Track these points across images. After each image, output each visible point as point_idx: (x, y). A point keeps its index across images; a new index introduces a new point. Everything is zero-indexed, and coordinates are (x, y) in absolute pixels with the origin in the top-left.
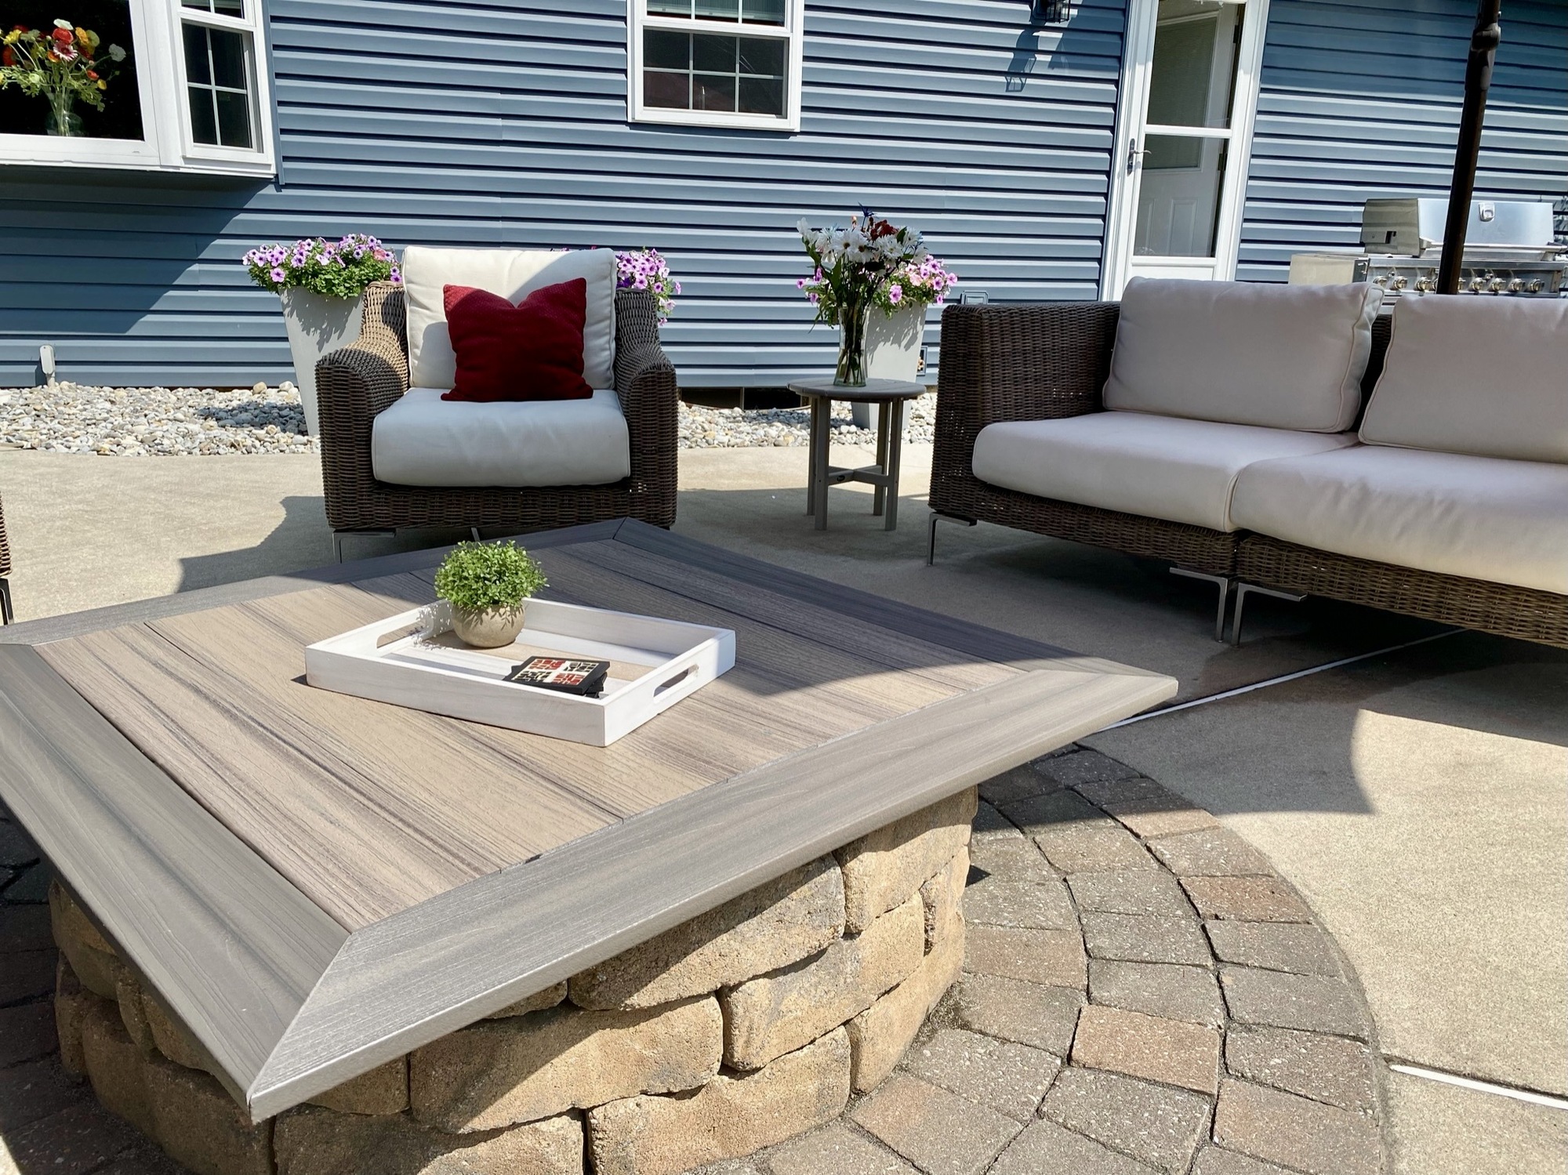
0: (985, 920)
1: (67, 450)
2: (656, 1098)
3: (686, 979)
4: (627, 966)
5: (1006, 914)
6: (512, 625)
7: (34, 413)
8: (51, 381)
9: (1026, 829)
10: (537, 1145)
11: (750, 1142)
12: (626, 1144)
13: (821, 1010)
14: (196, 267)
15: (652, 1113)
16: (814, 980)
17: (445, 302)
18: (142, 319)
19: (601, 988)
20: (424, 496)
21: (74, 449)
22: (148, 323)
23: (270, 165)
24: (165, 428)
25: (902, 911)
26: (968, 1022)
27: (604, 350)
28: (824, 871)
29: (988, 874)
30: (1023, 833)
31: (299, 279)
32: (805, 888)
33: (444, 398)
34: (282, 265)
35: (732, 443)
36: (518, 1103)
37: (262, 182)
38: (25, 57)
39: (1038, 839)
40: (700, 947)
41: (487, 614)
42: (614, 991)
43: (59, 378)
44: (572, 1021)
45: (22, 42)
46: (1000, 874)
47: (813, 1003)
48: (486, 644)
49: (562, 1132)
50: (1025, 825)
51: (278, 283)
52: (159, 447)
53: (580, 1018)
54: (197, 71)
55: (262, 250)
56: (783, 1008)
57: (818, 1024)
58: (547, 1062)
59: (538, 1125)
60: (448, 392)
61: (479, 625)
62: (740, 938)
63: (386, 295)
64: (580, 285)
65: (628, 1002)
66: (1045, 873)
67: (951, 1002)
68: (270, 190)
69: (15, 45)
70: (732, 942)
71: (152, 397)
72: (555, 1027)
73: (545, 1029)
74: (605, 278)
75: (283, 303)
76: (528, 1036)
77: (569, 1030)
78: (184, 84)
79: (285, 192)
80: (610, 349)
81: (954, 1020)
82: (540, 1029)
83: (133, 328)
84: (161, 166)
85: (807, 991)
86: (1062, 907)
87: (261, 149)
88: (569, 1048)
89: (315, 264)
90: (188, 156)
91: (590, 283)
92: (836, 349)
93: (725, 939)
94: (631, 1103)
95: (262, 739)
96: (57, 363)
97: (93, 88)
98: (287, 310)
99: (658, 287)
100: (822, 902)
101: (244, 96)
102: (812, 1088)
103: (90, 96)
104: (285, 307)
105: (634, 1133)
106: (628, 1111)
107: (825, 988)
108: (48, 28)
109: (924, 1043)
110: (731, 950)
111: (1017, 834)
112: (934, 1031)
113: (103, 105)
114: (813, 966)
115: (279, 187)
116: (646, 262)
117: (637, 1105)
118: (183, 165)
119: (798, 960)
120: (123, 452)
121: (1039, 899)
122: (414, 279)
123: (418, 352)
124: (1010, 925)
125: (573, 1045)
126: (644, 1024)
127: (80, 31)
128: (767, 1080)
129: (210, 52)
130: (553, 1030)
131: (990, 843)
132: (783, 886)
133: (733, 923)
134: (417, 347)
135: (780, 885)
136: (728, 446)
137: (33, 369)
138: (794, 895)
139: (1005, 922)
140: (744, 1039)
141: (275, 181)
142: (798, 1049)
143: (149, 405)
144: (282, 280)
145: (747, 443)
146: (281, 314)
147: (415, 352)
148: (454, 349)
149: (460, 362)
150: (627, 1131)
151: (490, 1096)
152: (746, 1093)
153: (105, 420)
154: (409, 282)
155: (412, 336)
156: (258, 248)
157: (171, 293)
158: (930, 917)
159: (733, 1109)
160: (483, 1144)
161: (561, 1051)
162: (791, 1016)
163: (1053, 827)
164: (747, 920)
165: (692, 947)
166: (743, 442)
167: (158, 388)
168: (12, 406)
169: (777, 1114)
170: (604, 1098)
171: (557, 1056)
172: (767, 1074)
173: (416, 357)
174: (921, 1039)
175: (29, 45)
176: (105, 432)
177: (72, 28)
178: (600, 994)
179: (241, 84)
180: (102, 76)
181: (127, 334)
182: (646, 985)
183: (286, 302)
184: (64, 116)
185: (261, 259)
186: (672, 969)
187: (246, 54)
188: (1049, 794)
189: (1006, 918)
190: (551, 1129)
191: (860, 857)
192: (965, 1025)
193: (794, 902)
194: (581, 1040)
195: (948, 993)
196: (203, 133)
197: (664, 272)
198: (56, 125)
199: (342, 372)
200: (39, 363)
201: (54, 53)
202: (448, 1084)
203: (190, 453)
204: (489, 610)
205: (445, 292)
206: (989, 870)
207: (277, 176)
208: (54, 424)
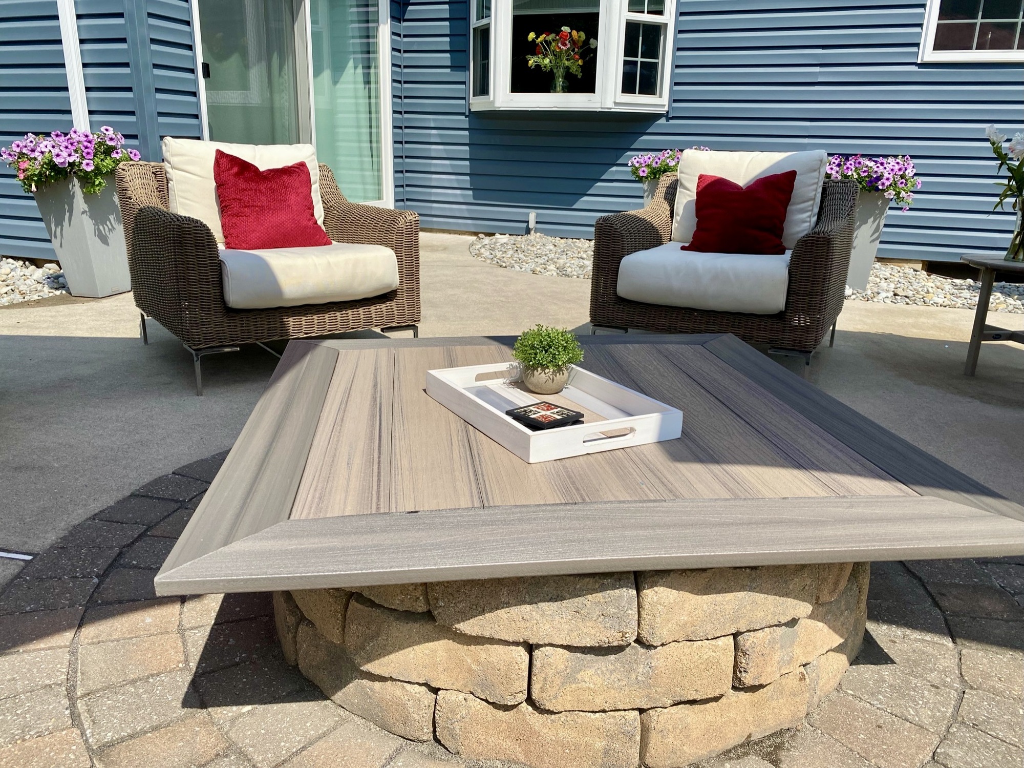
0: (858, 693)
1: (520, 270)
2: (479, 700)
3: (496, 626)
4: (457, 601)
5: (881, 697)
6: (553, 382)
7: (516, 249)
8: (532, 232)
9: (958, 640)
10: (402, 697)
11: (545, 762)
12: (453, 721)
13: (613, 691)
14: (614, 169)
15: (473, 709)
16: (611, 667)
17: (698, 186)
18: (582, 199)
19: (440, 610)
20: (646, 309)
21: (523, 269)
22: (585, 201)
23: (665, 105)
24: (573, 262)
25: (704, 645)
26: (780, 760)
27: (806, 222)
28: (618, 588)
29: (893, 662)
30: (954, 642)
31: (655, 174)
32: (600, 595)
33: (683, 248)
34: (648, 166)
35: (945, 304)
36: (393, 665)
37: (658, 116)
38: (546, 50)
39: (964, 652)
40: (507, 607)
41: (537, 371)
42: (448, 616)
43: (536, 231)
44: (429, 627)
45: (546, 41)
46: (905, 666)
47: (606, 683)
48: (536, 391)
49: (418, 695)
50: (960, 637)
51: (643, 177)
52: (564, 272)
53: (435, 626)
54: (630, 49)
55: (640, 157)
56: (579, 677)
57: (608, 700)
58: (410, 646)
59: (405, 684)
60: (687, 245)
61: (532, 378)
62: (541, 612)
63: (670, 182)
64: (792, 175)
65: (457, 626)
66: (948, 680)
67: (779, 740)
68: (663, 121)
69: (542, 43)
70: (534, 613)
71: (576, 244)
72: (417, 625)
73: (411, 624)
74: (815, 171)
75: (644, 190)
76: (400, 625)
77: (426, 631)
78: (622, 58)
79: (671, 122)
80: (810, 222)
81: (770, 753)
82: (407, 623)
83: (577, 204)
84: (602, 108)
85: (602, 672)
86: (939, 711)
87: (661, 96)
88: (425, 643)
89: (665, 165)
90: (617, 101)
91: (801, 174)
92: (1011, 236)
93: (528, 609)
94: (461, 696)
95: (373, 416)
96: (537, 222)
97: (576, 65)
98: (646, 194)
99: (902, 183)
100: (614, 610)
101: (656, 64)
102: (600, 744)
103: (574, 69)
104: (645, 191)
105: (458, 716)
106: (457, 700)
107: (619, 677)
108: (558, 32)
109: (731, 759)
110: (532, 618)
111: (948, 642)
112: (746, 754)
113: (581, 74)
114: (612, 657)
115: (668, 119)
116: (896, 165)
117: (465, 699)
118: (614, 107)
119: (589, 645)
120: (545, 273)
121: (923, 697)
122: (685, 170)
123: (678, 218)
124: (879, 706)
125: (428, 642)
126: (474, 647)
127: (574, 33)
128: (561, 723)
129: (641, 38)
130: (415, 627)
131: (916, 640)
132: (580, 588)
133: (536, 600)
134: (678, 215)
135: (578, 586)
136: (941, 306)
137: (525, 225)
138: (589, 597)
139: (875, 702)
140: (541, 685)
141: (667, 116)
142: (592, 712)
143: (572, 248)
144: (645, 175)
145: (959, 305)
146: (642, 197)
147: (677, 218)
148: (697, 216)
149: (699, 224)
150: (453, 712)
151: (377, 653)
152: (544, 726)
153: (546, 255)
154: (681, 172)
155: (677, 208)
156: (638, 156)
157: (599, 184)
158: (744, 661)
159: (533, 732)
160: (377, 682)
161: (419, 643)
162: (585, 685)
163: (988, 647)
164: (548, 602)
165: (502, 605)
166: (955, 305)
167: (582, 240)
168: (507, 244)
169: (567, 751)
170: (446, 685)
171: (417, 645)
172: (562, 719)
173: (677, 222)
174: (732, 755)
175: (548, 43)
176: (543, 261)
177: (570, 31)
178: (439, 614)
179: (656, 57)
180: (581, 58)
181: (573, 207)
182: (469, 619)
183: (646, 188)
184: (560, 82)
185: (638, 162)
186: (486, 615)
187: (662, 38)
188: (1007, 621)
189: (878, 700)
190: (412, 690)
191: (656, 589)
192: (776, 761)
193: (592, 601)
194: (433, 641)
195: (781, 733)
196: (628, 87)
197: (910, 172)
198: (555, 87)
199: (609, 226)
200: (528, 222)
201: (558, 46)
202: (358, 636)
203: (578, 277)
204: (539, 369)
205: (699, 179)
206: (897, 660)
207: (668, 112)
208: (521, 256)
